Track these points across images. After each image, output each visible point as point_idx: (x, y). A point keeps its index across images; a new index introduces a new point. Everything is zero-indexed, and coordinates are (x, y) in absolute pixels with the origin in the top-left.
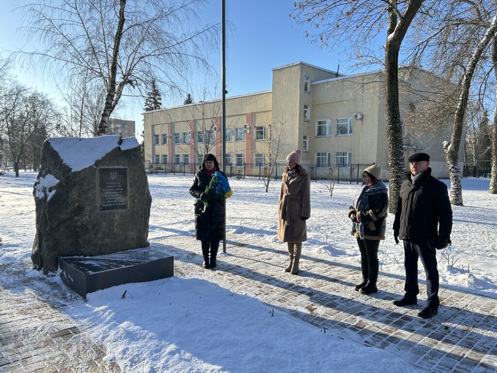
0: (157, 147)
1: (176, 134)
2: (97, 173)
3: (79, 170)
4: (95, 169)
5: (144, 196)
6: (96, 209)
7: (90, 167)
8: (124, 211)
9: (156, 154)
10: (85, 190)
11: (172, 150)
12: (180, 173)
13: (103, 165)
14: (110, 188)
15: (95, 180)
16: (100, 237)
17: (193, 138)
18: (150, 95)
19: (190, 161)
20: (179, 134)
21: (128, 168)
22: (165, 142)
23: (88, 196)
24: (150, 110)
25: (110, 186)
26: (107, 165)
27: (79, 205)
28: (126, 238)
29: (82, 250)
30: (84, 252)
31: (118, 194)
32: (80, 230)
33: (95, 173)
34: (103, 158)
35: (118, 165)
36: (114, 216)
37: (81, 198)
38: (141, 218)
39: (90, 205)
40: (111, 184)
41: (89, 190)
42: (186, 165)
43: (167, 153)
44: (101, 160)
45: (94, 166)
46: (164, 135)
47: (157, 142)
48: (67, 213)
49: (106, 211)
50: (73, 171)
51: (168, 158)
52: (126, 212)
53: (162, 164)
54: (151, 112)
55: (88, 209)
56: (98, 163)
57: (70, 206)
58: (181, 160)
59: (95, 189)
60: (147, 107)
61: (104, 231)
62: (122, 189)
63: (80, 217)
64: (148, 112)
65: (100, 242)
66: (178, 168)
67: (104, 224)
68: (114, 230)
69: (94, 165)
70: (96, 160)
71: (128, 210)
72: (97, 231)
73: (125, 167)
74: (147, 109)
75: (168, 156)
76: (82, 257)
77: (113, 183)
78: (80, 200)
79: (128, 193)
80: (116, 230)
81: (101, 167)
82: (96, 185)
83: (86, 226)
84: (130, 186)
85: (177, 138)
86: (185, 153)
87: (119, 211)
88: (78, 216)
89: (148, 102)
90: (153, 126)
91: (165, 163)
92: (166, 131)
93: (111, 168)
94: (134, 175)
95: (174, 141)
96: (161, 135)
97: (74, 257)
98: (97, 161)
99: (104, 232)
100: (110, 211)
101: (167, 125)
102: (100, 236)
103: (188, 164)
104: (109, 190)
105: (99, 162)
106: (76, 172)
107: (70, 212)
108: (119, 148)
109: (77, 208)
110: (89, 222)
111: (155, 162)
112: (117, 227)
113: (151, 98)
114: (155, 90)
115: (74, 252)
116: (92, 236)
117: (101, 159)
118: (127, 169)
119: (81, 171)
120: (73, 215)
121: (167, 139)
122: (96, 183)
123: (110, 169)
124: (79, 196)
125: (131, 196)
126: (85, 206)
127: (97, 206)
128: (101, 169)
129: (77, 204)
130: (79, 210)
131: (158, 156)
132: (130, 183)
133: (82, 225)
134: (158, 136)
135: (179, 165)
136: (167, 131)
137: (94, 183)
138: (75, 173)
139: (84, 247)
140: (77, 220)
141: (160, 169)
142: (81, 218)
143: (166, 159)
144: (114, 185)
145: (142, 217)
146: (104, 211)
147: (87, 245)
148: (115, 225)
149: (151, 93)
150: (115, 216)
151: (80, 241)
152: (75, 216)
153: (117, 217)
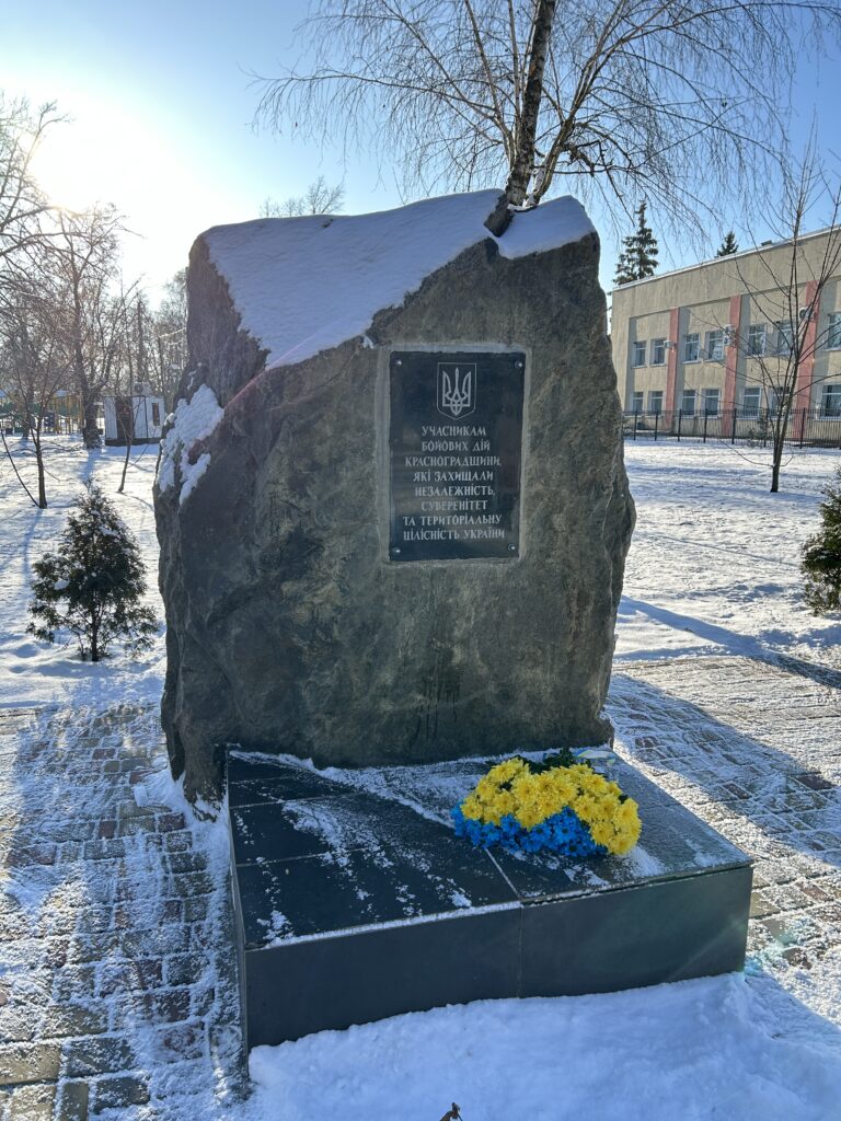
0: (638, 372)
1: (689, 338)
2: (379, 376)
3: (297, 360)
4: (373, 355)
5: (598, 497)
6: (374, 552)
7: (345, 344)
8: (500, 568)
9: (636, 390)
10: (326, 461)
11: (677, 376)
12: (693, 436)
13: (410, 335)
14: (436, 453)
15: (371, 411)
16: (389, 682)
17: (736, 344)
18: (630, 246)
19: (721, 406)
20: (697, 337)
21: (528, 353)
22: (659, 359)
23: (339, 488)
24: (630, 281)
25: (439, 446)
26: (430, 336)
27: (298, 529)
28: (506, 695)
29: (312, 733)
30: (316, 746)
31: (476, 483)
32: (303, 644)
33: (372, 374)
34: (410, 298)
35: (483, 335)
36: (452, 590)
37: (304, 495)
38: (582, 608)
39: (346, 533)
40: (441, 431)
41: (341, 459)
42: (709, 417)
43: (662, 387)
44: (400, 310)
45: (368, 343)
46: (660, 341)
47: (641, 361)
48: (249, 562)
49: (417, 564)
50: (272, 363)
51: (664, 398)
52: (509, 575)
53: (649, 413)
54: (631, 284)
55: (337, 548)
56: (384, 323)
57: (258, 531)
58: (699, 404)
59: (368, 457)
60: (623, 274)
61: (405, 657)
62: (496, 461)
63: (305, 584)
64: (623, 287)
65: (386, 706)
66: (687, 423)
67: (408, 623)
68: (450, 655)
69: (369, 333)
70: (376, 310)
71: (522, 565)
72: (375, 654)
73: (517, 347)
74: (622, 281)
75: (664, 394)
76: (309, 763)
77: (454, 430)
78: (303, 504)
79: (523, 481)
80: (459, 655)
81: (400, 346)
82: (373, 437)
83: (327, 630)
84: (533, 447)
85: (690, 348)
86: (710, 386)
87: (479, 565)
88: (298, 579)
89: (626, 263)
90: (633, 321)
91: (656, 412)
92: (664, 330)
93: (445, 350)
94: (556, 390)
95: (683, 354)
96: (652, 340)
97: (282, 758)
98: (382, 312)
99: (406, 661)
100: (437, 564)
101: (668, 315)
102: (387, 676)
103: (715, 413)
104: (434, 462)
105: (389, 320)
106: (286, 368)
107: (263, 561)
108: (491, 247)
109: (288, 542)
110: (338, 609)
111: (631, 408)
112: (464, 643)
113: (633, 250)
114: (643, 231)
115: (281, 737)
116: (354, 677)
117: (399, 302)
118: (522, 357)
119: (306, 362)
120: (274, 573)
121: (667, 351)
122: (376, 428)
123: (440, 356)
124: (298, 485)
125: (538, 496)
126: (325, 535)
127: (375, 540)
128: (396, 356)
129: (286, 527)
130: (299, 553)
131: (640, 394)
132: (534, 430)
133: (314, 620)
134: (642, 344)
135: (692, 417)
136: (668, 330)
137: (365, 428)
138: (282, 372)
139: (319, 723)
140: (296, 599)
141: (641, 426)
142: (308, 589)
143: (658, 403)
144: (457, 439)
145: (582, 599)
146: (408, 565)
147: (331, 713)
148: (457, 633)
149: (634, 239)
150: (458, 591)
151: (304, 693)
152: (284, 578)
153: (466, 594)
